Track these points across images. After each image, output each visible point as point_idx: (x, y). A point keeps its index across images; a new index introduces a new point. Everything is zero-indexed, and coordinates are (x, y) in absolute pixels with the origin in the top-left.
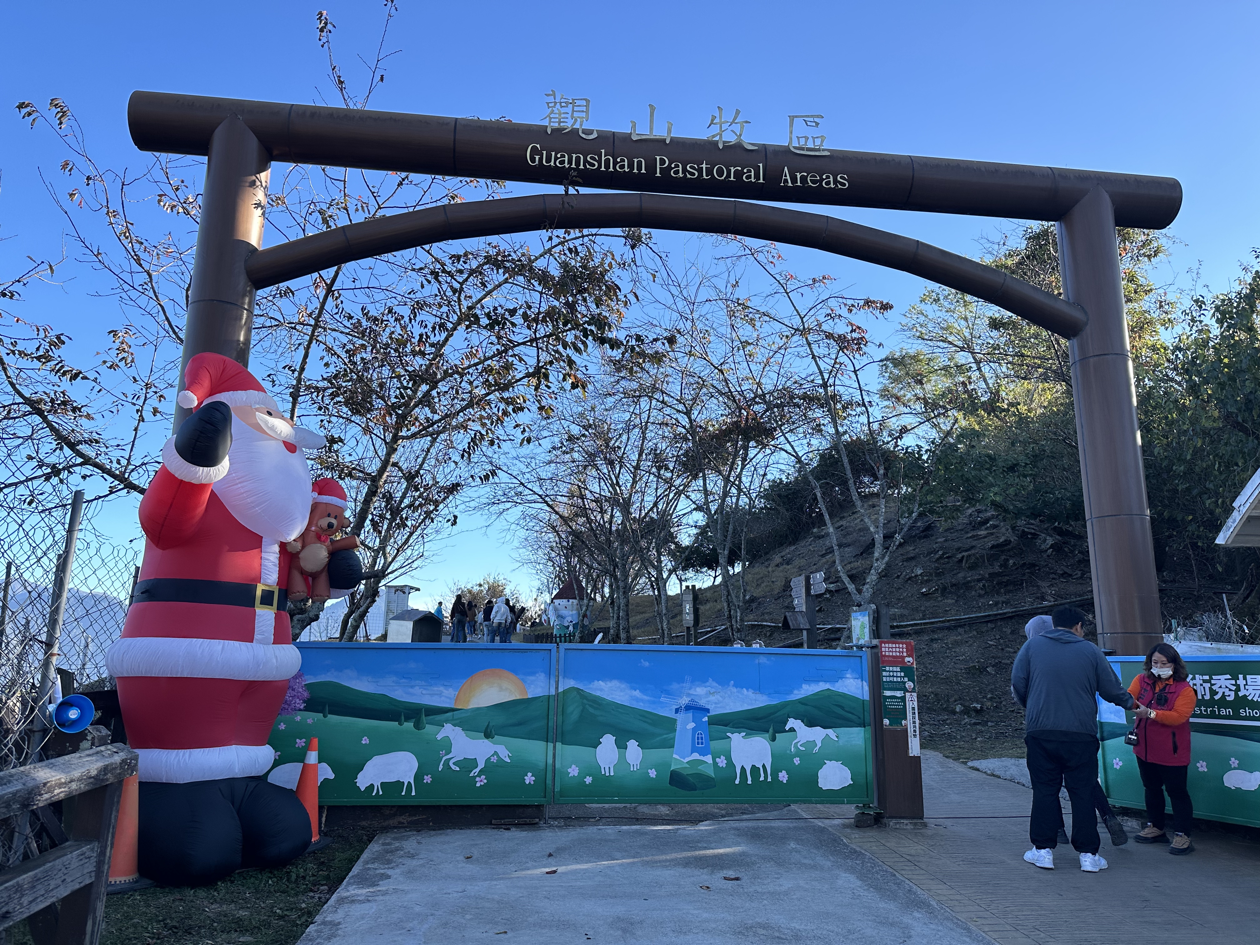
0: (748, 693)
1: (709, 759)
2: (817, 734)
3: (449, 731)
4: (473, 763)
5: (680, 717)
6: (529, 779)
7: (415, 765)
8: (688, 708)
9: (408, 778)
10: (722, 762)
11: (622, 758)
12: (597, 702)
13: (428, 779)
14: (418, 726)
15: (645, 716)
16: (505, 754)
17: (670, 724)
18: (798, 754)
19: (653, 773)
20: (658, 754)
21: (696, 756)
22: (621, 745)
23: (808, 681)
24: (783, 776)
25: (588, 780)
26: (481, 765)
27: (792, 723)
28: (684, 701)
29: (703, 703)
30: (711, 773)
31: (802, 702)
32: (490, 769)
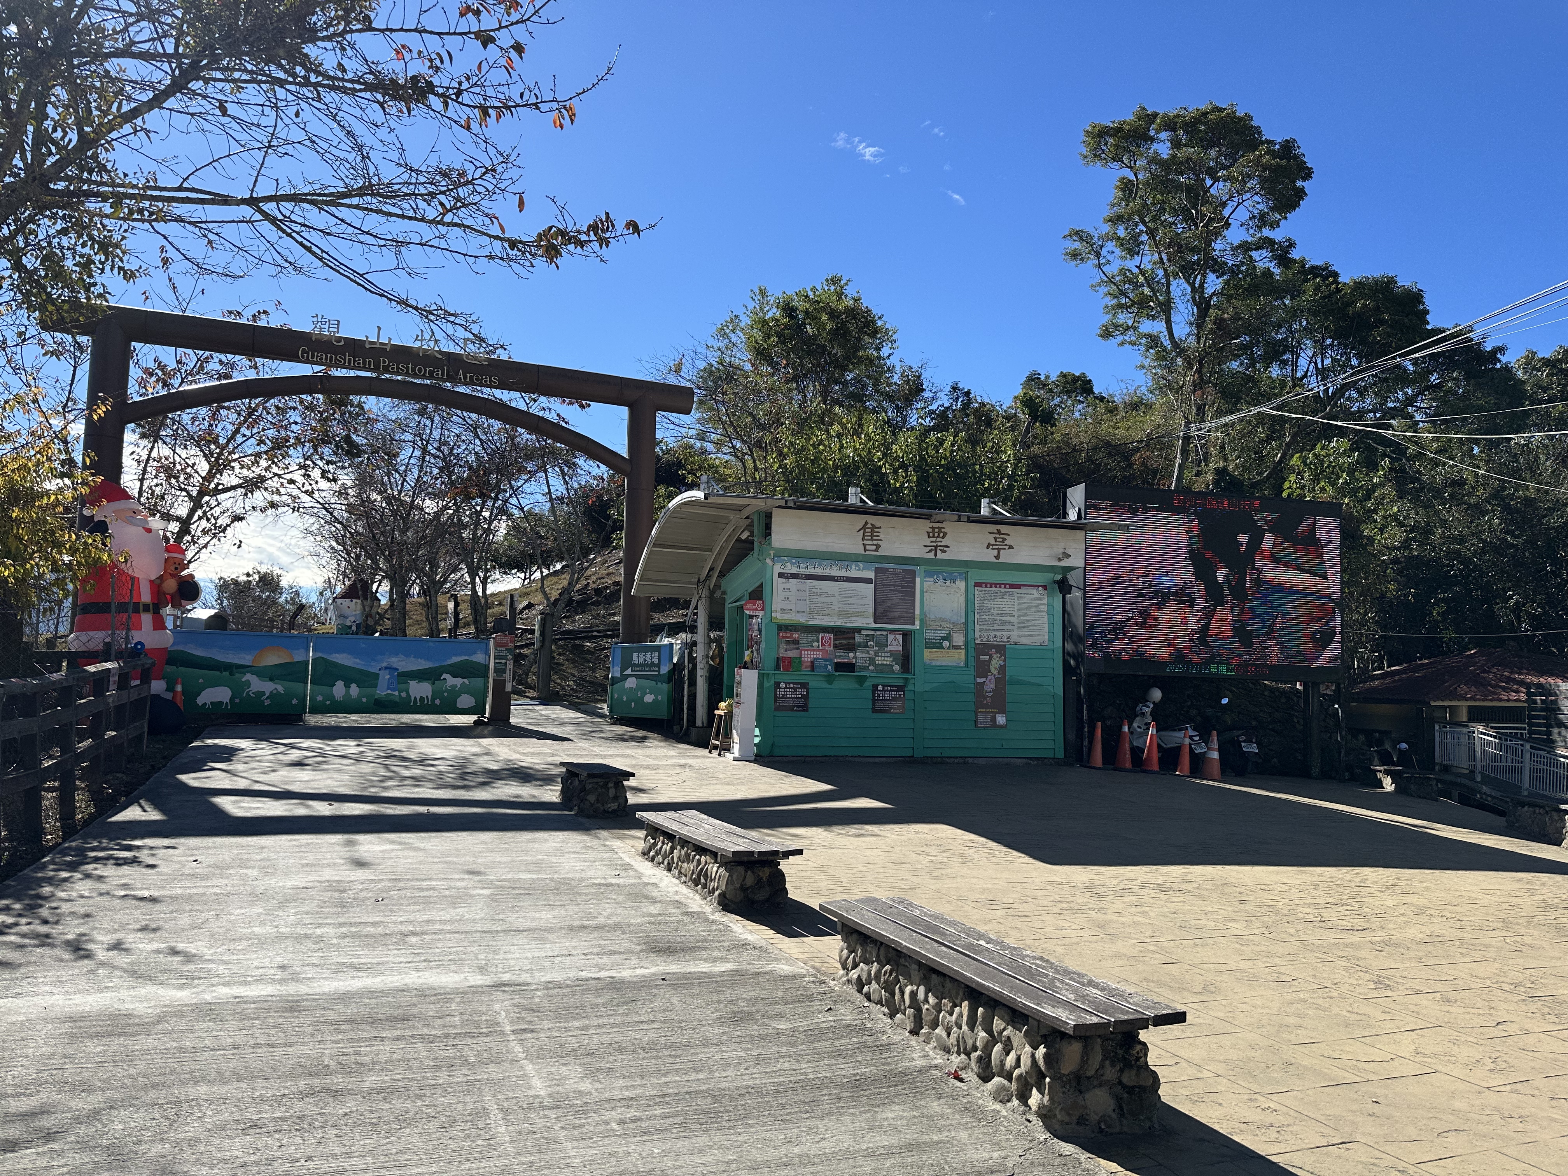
0: (423, 661)
1: (396, 693)
2: (458, 681)
3: (248, 677)
4: (263, 693)
5: (381, 673)
6: (295, 701)
7: (230, 693)
8: (386, 668)
9: (226, 700)
10: (404, 695)
11: (347, 692)
12: (335, 665)
13: (237, 701)
14: (231, 674)
15: (361, 672)
16: (280, 689)
17: (376, 676)
18: (447, 690)
19: (364, 700)
20: (368, 690)
21: (389, 692)
22: (347, 686)
23: (456, 655)
24: (437, 702)
25: (328, 703)
26: (267, 694)
27: (444, 676)
28: (385, 664)
29: (395, 666)
30: (397, 700)
31: (450, 665)
32: (272, 696)
